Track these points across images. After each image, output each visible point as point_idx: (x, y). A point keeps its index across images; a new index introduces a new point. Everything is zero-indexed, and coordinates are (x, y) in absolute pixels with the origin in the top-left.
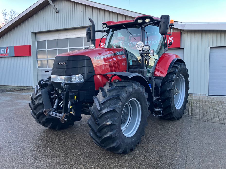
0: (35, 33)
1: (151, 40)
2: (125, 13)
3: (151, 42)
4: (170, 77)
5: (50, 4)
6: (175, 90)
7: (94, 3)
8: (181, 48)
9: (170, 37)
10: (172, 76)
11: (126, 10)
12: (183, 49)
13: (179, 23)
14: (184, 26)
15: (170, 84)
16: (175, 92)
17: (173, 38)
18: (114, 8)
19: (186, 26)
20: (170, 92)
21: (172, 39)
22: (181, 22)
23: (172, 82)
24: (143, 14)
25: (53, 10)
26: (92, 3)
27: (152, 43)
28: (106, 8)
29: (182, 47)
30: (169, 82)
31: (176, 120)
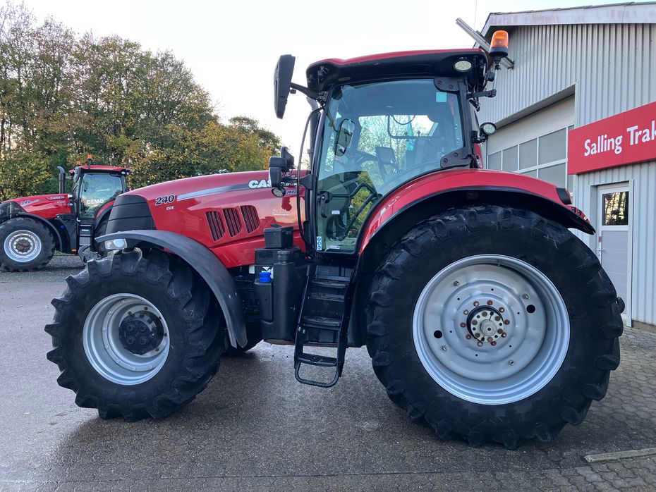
18: (601, 11)
23: (386, 279)
26: (555, 14)
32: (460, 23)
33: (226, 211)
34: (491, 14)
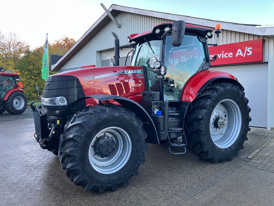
0: (101, 52)
1: (222, 53)
2: (187, 20)
3: (222, 55)
4: (202, 102)
5: (111, 20)
6: (220, 121)
7: (153, 12)
8: (263, 62)
9: (246, 47)
10: (206, 101)
11: (189, 17)
12: (267, 63)
13: (257, 27)
14: (265, 31)
15: (201, 112)
16: (219, 123)
17: (251, 48)
18: (174, 16)
19: (267, 30)
20: (200, 123)
21: (250, 50)
22: (261, 25)
23: (204, 110)
24: (209, 19)
25: (116, 26)
26: (151, 12)
27: (223, 57)
28: (166, 17)
29: (266, 61)
30: (200, 109)
31: (216, 163)
32: (102, 5)
33: (117, 84)
34: (113, 4)
